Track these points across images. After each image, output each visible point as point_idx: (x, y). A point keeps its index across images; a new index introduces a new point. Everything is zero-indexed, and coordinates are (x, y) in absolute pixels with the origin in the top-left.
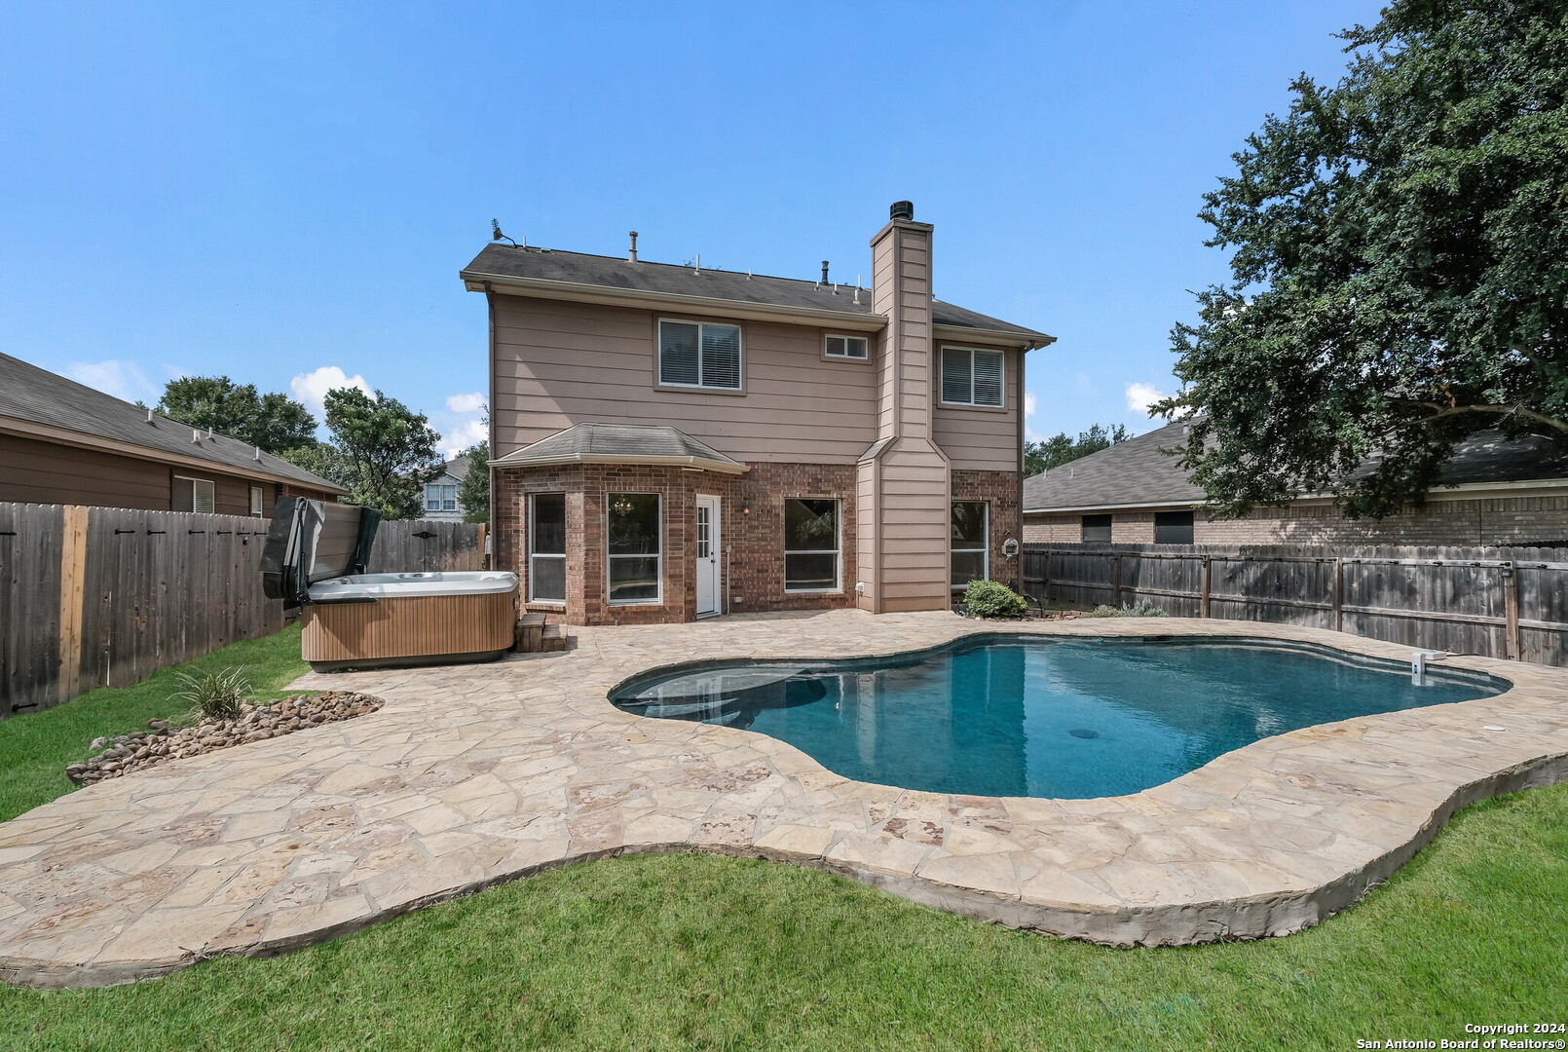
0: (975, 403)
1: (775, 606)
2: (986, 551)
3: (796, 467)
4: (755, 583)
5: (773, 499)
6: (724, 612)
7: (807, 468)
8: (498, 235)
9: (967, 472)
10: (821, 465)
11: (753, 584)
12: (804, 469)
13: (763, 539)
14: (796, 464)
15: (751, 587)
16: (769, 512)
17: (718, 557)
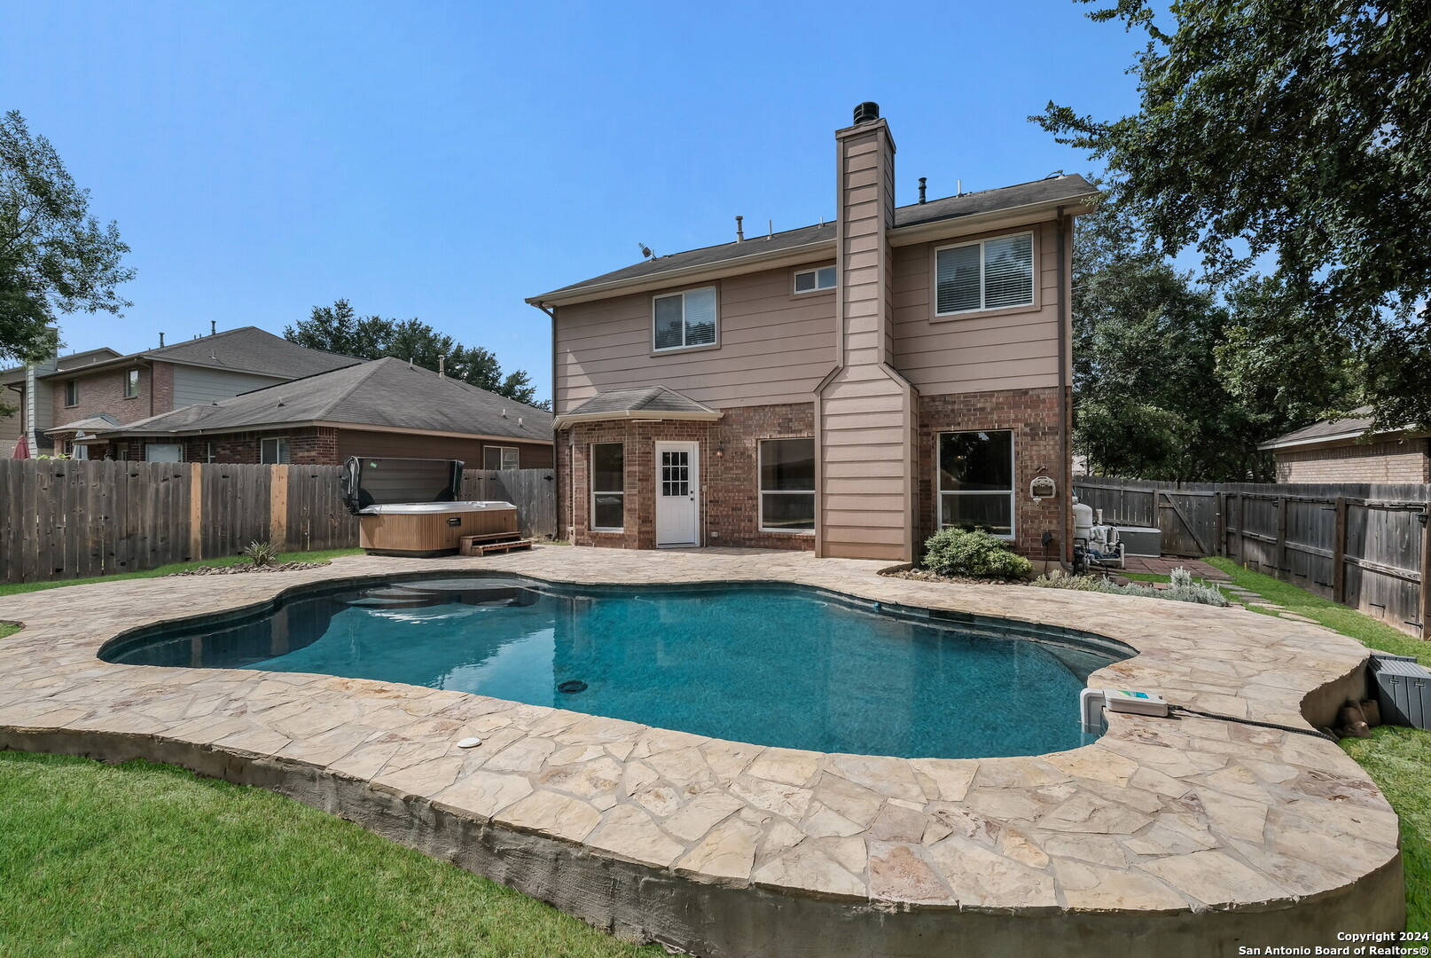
0: (987, 307)
1: (748, 543)
2: (1013, 492)
3: (767, 410)
4: (730, 520)
5: (745, 441)
6: (702, 545)
7: (777, 409)
8: (647, 253)
9: (975, 395)
10: (790, 405)
11: (728, 521)
12: (774, 411)
13: (738, 479)
14: (766, 406)
15: (727, 524)
16: (743, 453)
17: (697, 496)
